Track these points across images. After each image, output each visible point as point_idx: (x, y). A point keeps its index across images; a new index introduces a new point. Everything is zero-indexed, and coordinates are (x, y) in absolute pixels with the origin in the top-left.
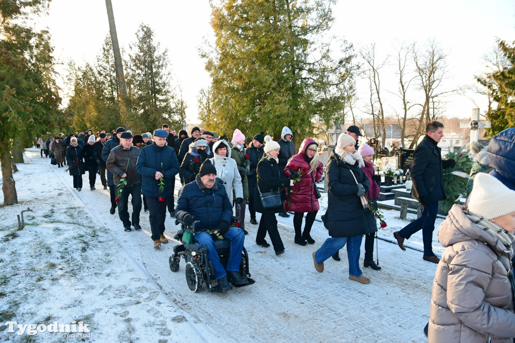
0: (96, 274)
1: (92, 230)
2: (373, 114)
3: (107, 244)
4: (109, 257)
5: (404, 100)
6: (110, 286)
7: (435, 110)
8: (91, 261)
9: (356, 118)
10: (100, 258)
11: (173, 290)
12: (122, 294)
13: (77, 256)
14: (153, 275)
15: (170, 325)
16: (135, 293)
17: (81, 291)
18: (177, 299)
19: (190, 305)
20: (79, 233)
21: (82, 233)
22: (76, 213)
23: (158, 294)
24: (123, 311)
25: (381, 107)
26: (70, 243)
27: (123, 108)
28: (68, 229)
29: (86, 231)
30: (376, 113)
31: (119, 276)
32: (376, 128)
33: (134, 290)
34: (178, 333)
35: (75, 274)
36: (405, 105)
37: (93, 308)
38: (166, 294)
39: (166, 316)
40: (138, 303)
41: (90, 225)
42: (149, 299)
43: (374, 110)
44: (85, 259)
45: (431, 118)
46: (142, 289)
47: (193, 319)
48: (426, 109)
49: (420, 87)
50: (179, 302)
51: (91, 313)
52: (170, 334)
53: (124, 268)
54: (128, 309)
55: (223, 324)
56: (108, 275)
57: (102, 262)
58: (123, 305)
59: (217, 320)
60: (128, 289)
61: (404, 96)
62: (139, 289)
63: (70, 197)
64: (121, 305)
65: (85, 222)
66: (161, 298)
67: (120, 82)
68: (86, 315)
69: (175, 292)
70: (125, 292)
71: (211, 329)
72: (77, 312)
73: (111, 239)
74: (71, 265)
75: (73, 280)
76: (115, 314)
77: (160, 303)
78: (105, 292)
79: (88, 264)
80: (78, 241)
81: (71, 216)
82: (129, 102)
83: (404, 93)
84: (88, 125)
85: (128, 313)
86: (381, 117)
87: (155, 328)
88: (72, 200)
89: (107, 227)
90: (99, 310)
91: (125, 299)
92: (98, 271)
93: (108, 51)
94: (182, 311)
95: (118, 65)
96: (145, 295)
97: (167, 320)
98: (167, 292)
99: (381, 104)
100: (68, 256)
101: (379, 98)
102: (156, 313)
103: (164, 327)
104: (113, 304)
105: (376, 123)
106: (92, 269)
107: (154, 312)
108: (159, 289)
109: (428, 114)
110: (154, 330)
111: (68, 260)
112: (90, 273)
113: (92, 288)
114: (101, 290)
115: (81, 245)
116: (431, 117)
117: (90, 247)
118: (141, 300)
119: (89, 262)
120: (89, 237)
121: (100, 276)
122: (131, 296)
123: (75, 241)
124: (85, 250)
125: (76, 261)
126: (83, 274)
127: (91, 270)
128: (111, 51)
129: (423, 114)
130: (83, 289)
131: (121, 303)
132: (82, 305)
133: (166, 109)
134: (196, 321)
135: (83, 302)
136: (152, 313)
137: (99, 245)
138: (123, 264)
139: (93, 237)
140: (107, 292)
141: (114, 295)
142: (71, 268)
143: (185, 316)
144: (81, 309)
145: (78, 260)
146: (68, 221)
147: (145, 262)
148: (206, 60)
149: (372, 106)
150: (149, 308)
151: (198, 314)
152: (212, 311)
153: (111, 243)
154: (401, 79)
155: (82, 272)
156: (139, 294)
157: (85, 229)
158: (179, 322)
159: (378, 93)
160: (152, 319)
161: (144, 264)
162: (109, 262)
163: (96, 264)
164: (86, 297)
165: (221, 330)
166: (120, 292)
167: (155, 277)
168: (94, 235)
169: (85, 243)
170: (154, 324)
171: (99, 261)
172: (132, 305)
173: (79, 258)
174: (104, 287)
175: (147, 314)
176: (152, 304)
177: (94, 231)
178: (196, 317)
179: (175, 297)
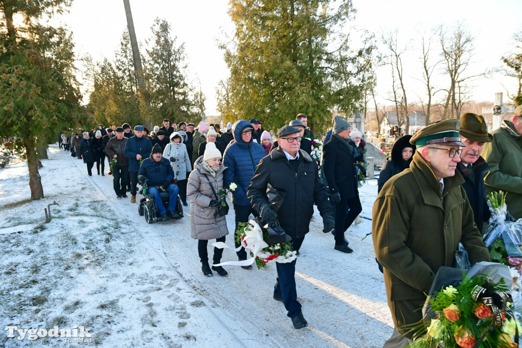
0: (119, 263)
1: (114, 222)
2: (396, 101)
3: (129, 235)
4: (132, 247)
5: (428, 85)
6: (133, 274)
7: (461, 95)
8: (114, 251)
9: (378, 106)
10: (123, 248)
11: (193, 278)
12: (144, 281)
13: (101, 246)
14: (173, 264)
15: (190, 310)
16: (156, 281)
17: (106, 279)
18: (197, 286)
19: (208, 291)
20: (102, 225)
21: (106, 225)
22: (99, 206)
23: (178, 282)
24: (146, 297)
25: (405, 94)
26: (94, 234)
27: (142, 102)
28: (92, 221)
29: (108, 223)
30: (399, 100)
31: (141, 265)
32: (400, 115)
33: (155, 278)
34: (197, 316)
35: (100, 264)
36: (429, 91)
37: (117, 294)
38: (186, 281)
39: (185, 300)
40: (159, 289)
41: (113, 217)
42: (170, 285)
43: (397, 97)
44: (109, 249)
45: (457, 104)
46: (163, 277)
47: (211, 304)
48: (452, 94)
49: (445, 71)
50: (198, 289)
51: (115, 298)
52: (189, 317)
53: (146, 257)
54: (150, 294)
55: (240, 308)
56: (131, 264)
57: (125, 252)
58: (145, 291)
59: (234, 304)
60: (149, 276)
61: (428, 82)
62: (160, 277)
63: (93, 191)
64: (143, 291)
65: (108, 215)
66: (181, 284)
67: (139, 76)
68: (111, 300)
69: (194, 279)
70: (147, 279)
71: (229, 313)
72: (103, 297)
73: (133, 230)
74: (96, 255)
75: (98, 269)
76: (138, 299)
77: (179, 289)
78: (128, 280)
79: (111, 254)
80: (102, 232)
81: (95, 209)
82: (147, 96)
83: (428, 78)
84: (109, 120)
85: (149, 298)
86: (404, 104)
87: (175, 312)
88: (95, 194)
89: (129, 219)
90: (123, 296)
91: (147, 286)
92: (121, 261)
93: (126, 46)
94: (200, 296)
95: (137, 59)
96: (166, 282)
97: (186, 305)
98: (187, 280)
99: (404, 91)
100: (92, 247)
101: (402, 84)
102: (176, 299)
103: (184, 311)
104: (135, 290)
105: (400, 110)
106: (116, 259)
107: (174, 298)
108: (179, 276)
109: (454, 100)
110: (174, 314)
111: (93, 251)
112: (113, 263)
113: (116, 276)
114: (125, 278)
115: (104, 237)
116: (457, 102)
117: (114, 238)
118: (162, 287)
119: (112, 252)
120: (112, 229)
121: (123, 265)
122: (153, 283)
123: (99, 233)
124: (109, 241)
125: (100, 252)
126: (107, 264)
127: (114, 259)
128: (129, 46)
129: (448, 100)
130: (107, 277)
131: (144, 289)
132: (107, 291)
133: (185, 102)
134: (215, 306)
135: (108, 289)
136: (172, 298)
137: (122, 237)
138: (145, 253)
139: (116, 228)
140: (130, 279)
141: (137, 282)
142: (96, 258)
143: (204, 301)
144: (106, 295)
145: (102, 250)
146: (91, 214)
147: (165, 251)
148: (224, 51)
149: (395, 92)
150: (169, 294)
151: (216, 300)
152: (229, 296)
153: (133, 234)
154: (425, 64)
155: (106, 261)
156: (160, 281)
157: (108, 222)
158: (197, 306)
159: (401, 79)
160: (172, 304)
161: (165, 253)
162: (131, 252)
163: (120, 254)
164: (110, 284)
165: (238, 314)
166: (142, 279)
167: (176, 266)
168: (117, 227)
169: (108, 234)
170: (173, 309)
171: (122, 251)
172: (154, 291)
173: (103, 249)
174: (127, 275)
175: (168, 299)
176: (173, 290)
177: (117, 223)
178: (214, 302)
179: (194, 284)
